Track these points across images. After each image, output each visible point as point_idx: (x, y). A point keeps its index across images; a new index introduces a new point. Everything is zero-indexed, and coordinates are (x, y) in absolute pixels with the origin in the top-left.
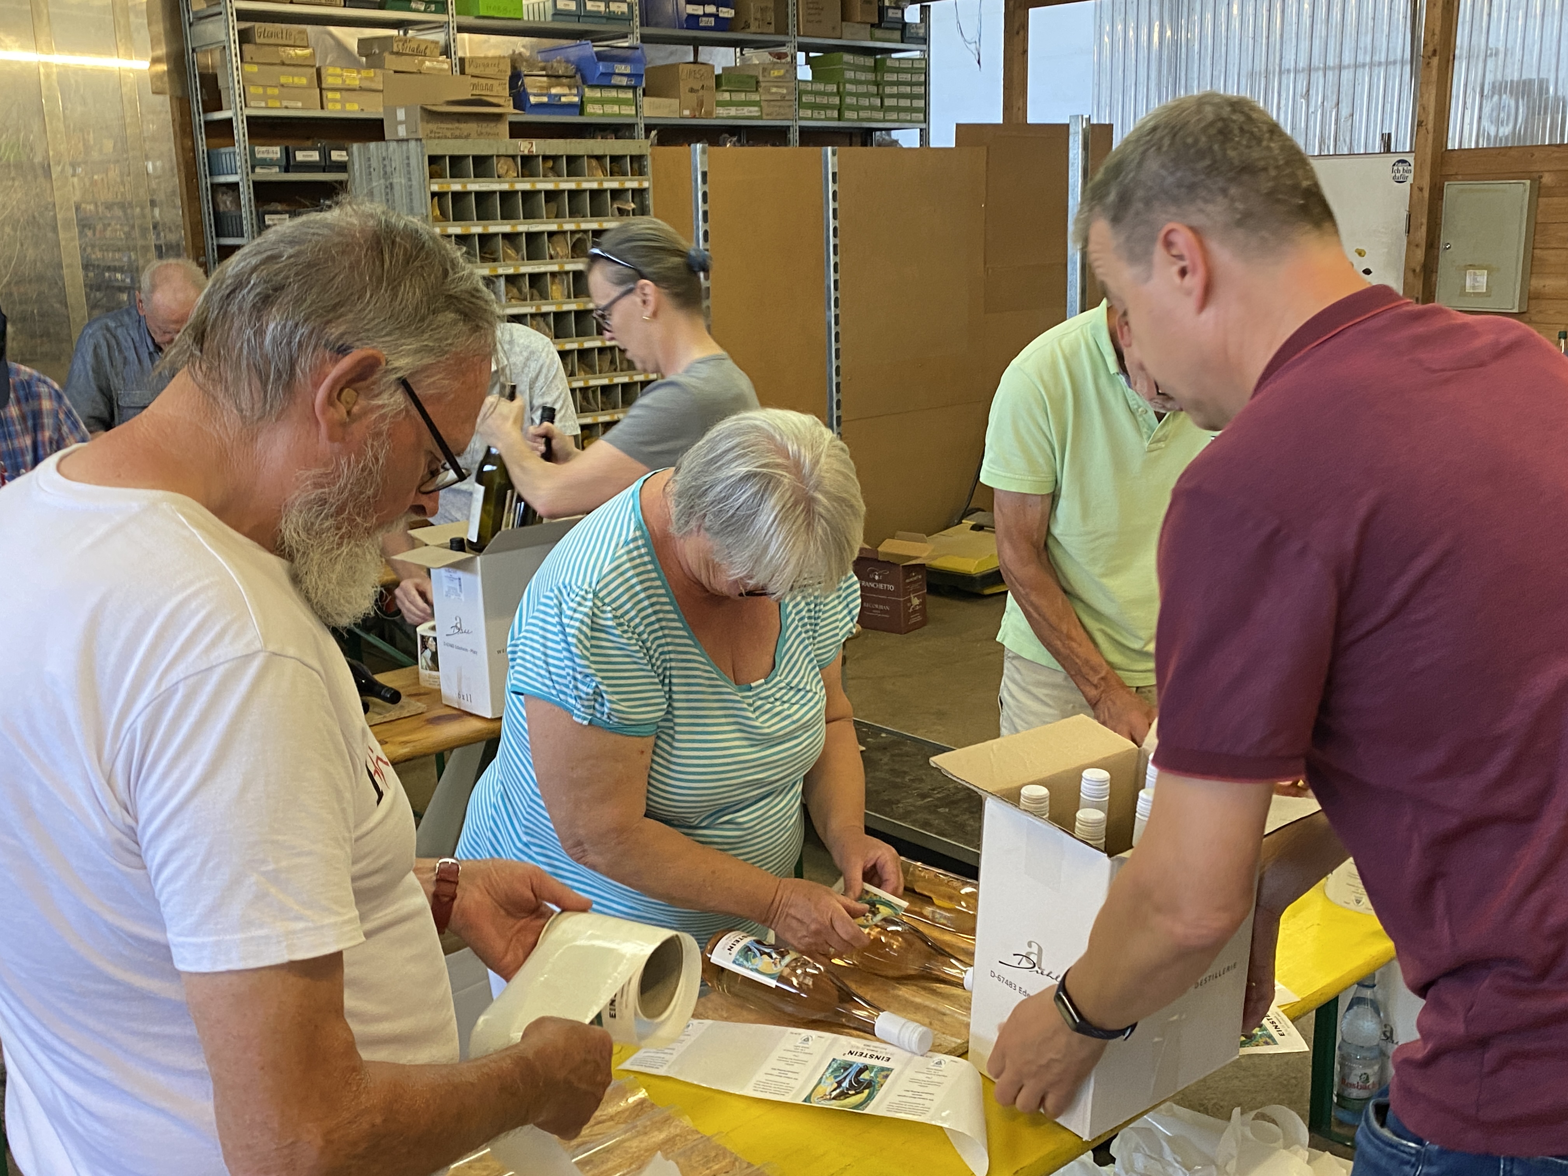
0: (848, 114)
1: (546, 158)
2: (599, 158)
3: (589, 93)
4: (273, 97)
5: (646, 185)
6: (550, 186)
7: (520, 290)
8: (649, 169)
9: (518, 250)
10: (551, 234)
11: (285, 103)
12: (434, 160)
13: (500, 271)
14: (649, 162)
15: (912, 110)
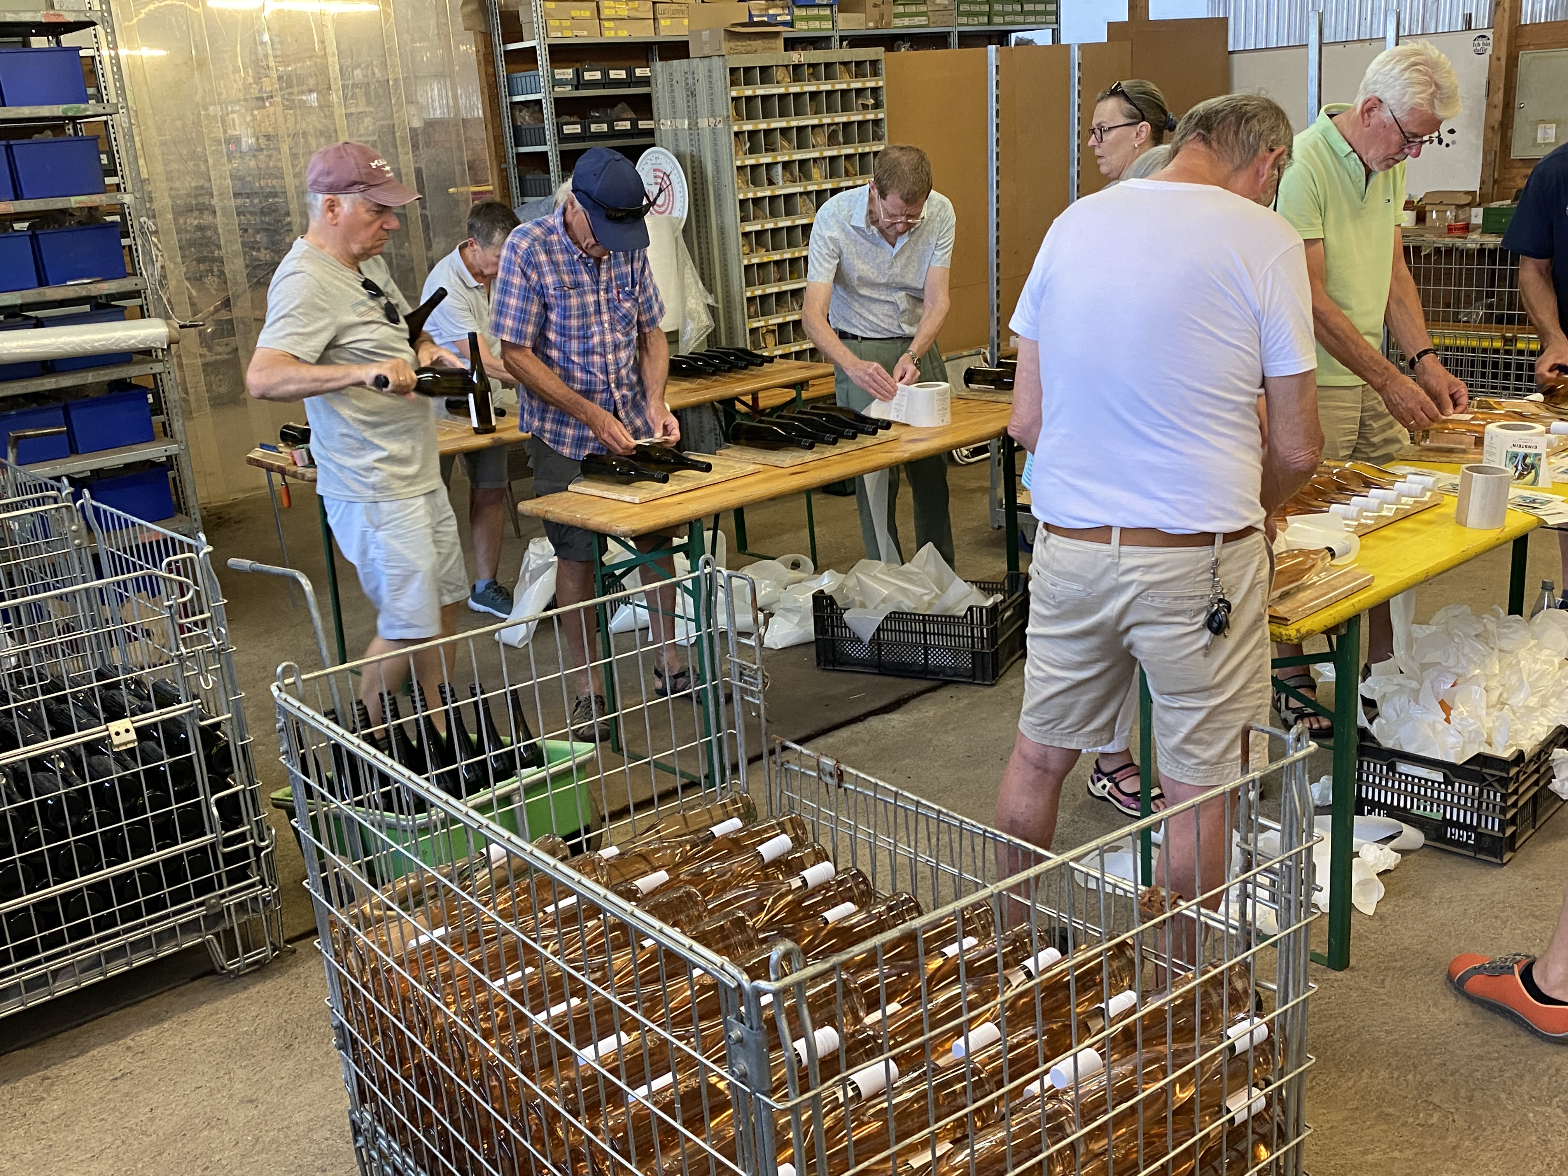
0: (996, 19)
1: (809, 65)
2: (845, 64)
3: (797, 12)
4: (567, 28)
5: (881, 84)
6: (813, 88)
7: (792, 174)
8: (883, 72)
9: (790, 141)
10: (814, 127)
11: (576, 33)
12: (733, 71)
13: (779, 159)
14: (882, 66)
15: (1046, 13)
